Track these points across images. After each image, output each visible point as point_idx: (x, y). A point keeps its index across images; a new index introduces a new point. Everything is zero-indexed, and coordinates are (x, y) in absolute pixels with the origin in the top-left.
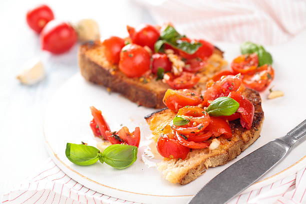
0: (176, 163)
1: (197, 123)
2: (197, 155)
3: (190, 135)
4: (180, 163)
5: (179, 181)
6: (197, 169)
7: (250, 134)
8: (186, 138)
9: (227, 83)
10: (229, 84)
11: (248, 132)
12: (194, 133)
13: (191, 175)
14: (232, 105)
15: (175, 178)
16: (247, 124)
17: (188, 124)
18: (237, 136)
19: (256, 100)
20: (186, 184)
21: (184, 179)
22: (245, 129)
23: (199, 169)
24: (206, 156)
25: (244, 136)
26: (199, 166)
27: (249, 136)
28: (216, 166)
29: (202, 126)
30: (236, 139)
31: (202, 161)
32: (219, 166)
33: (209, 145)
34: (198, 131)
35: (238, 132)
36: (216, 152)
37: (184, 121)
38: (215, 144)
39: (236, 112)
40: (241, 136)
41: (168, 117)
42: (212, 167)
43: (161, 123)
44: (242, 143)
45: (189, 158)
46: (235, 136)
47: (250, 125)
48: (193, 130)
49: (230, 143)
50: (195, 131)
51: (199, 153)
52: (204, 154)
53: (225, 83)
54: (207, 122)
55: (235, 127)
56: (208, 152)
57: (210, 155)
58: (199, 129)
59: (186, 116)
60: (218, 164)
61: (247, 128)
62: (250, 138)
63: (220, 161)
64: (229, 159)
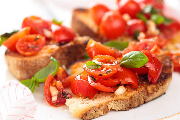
0: (83, 100)
1: (107, 68)
2: (104, 97)
3: (98, 78)
4: (86, 101)
5: (81, 116)
6: (99, 108)
7: (155, 89)
8: (95, 79)
9: (144, 44)
11: (154, 86)
13: (92, 112)
14: (142, 58)
15: (79, 112)
16: (153, 78)
17: (100, 68)
18: (143, 88)
21: (86, 114)
22: (151, 83)
23: (101, 108)
25: (149, 88)
26: (102, 105)
28: (119, 111)
29: (110, 71)
31: (106, 103)
32: (121, 110)
33: (115, 91)
34: (105, 75)
35: (144, 85)
36: (120, 97)
37: (96, 65)
38: (121, 90)
39: (144, 66)
40: (146, 89)
42: (114, 110)
44: (145, 94)
45: (96, 98)
46: (141, 87)
47: (155, 80)
48: (101, 73)
49: (134, 92)
50: (102, 74)
51: (106, 96)
52: (109, 97)
55: (144, 80)
56: (113, 96)
58: (106, 73)
59: (99, 62)
60: (121, 108)
61: (153, 82)
62: (154, 92)
63: (122, 106)
64: (131, 106)
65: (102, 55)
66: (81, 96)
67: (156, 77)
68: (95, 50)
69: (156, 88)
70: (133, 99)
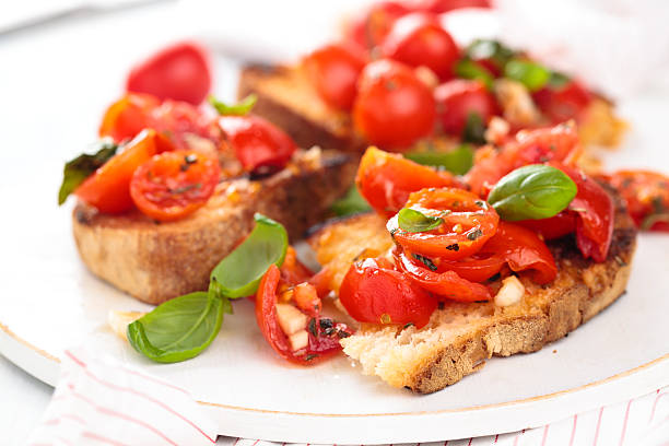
1: (463, 226)
2: (460, 318)
3: (442, 259)
5: (414, 380)
6: (464, 349)
7: (605, 277)
8: (432, 264)
9: (535, 147)
11: (600, 269)
12: (456, 247)
13: (446, 364)
14: (558, 184)
15: (403, 370)
16: (596, 246)
17: (440, 228)
18: (569, 278)
20: (431, 393)
21: (428, 374)
22: (590, 261)
23: (470, 351)
24: (486, 321)
25: (590, 277)
26: (470, 341)
27: (601, 281)
28: (513, 355)
29: (478, 232)
30: (568, 282)
31: (479, 331)
32: (521, 353)
33: (494, 294)
34: (469, 244)
35: (570, 270)
36: (510, 314)
37: (429, 221)
38: (511, 292)
40: (580, 280)
44: (584, 294)
45: (435, 325)
46: (563, 277)
47: (605, 248)
48: (455, 241)
49: (550, 291)
50: (459, 244)
51: (465, 315)
52: (478, 317)
54: (491, 226)
56: (491, 313)
57: (496, 318)
58: (471, 238)
59: (432, 210)
60: (519, 347)
61: (596, 256)
62: (603, 286)
63: (523, 339)
64: (547, 339)
65: (430, 190)
66: (389, 325)
67: (605, 239)
69: (608, 274)
70: (552, 313)
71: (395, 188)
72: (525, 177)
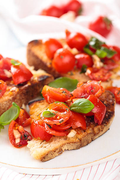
0: (41, 144)
1: (60, 117)
3: (53, 126)
5: (41, 158)
6: (55, 151)
8: (50, 127)
9: (91, 86)
10: (92, 87)
11: (99, 127)
12: (56, 125)
13: (50, 155)
14: (89, 105)
15: (38, 156)
16: (98, 121)
17: (54, 117)
18: (91, 129)
19: (111, 101)
20: (46, 161)
21: (44, 158)
22: (97, 124)
23: (57, 152)
24: (64, 142)
25: (96, 129)
26: (57, 149)
27: (99, 130)
28: (71, 150)
29: (62, 121)
30: (90, 131)
31: (61, 146)
32: (73, 149)
33: (68, 134)
34: (59, 124)
35: (92, 126)
36: (71, 140)
37: (51, 114)
38: (72, 134)
39: (91, 112)
40: (93, 129)
41: (44, 106)
42: (68, 150)
43: (39, 110)
44: (93, 135)
46: (89, 129)
47: (101, 122)
48: (55, 123)
49: (84, 134)
51: (60, 139)
52: (63, 139)
53: (89, 86)
54: (67, 118)
55: (91, 121)
56: (66, 139)
57: (67, 141)
58: (60, 122)
59: (54, 111)
61: (99, 123)
63: (75, 146)
64: (81, 146)
65: (55, 103)
68: (49, 96)
69: (102, 128)
71: (50, 98)
72: (80, 103)
